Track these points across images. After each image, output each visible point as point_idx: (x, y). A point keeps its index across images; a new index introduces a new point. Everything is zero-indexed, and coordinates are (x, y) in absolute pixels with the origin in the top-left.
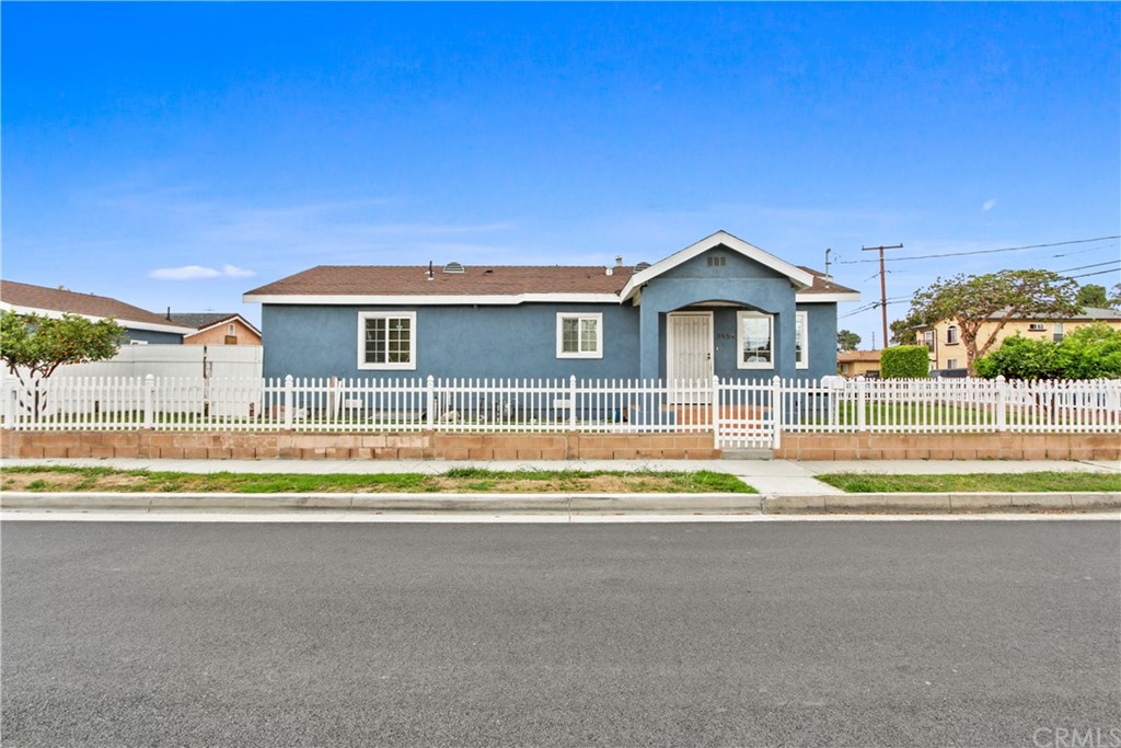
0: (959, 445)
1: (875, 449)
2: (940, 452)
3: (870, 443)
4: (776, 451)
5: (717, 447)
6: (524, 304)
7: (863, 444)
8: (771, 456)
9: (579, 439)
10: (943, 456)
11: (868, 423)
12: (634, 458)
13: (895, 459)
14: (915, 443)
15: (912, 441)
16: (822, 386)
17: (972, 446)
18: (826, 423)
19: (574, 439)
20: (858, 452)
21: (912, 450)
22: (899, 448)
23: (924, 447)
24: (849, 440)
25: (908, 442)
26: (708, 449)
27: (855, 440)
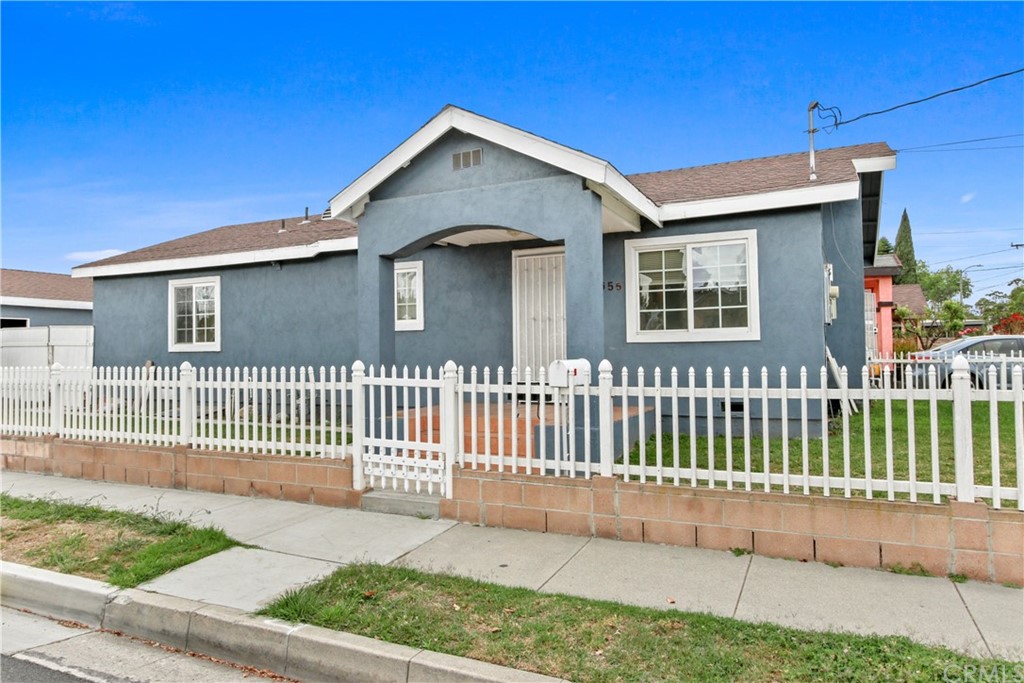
0: (830, 527)
1: (629, 516)
2: (779, 538)
3: (616, 503)
4: (444, 503)
5: (358, 486)
6: (323, 257)
7: (601, 504)
8: (435, 511)
9: (187, 458)
10: (786, 549)
11: (619, 461)
12: (248, 495)
13: (671, 543)
14: (719, 512)
15: (709, 505)
16: (514, 381)
17: (866, 531)
18: (550, 455)
19: (181, 457)
20: (594, 519)
21: (710, 530)
22: (680, 520)
23: (740, 523)
24: (574, 494)
25: (701, 510)
26: (341, 489)
27: (585, 493)
